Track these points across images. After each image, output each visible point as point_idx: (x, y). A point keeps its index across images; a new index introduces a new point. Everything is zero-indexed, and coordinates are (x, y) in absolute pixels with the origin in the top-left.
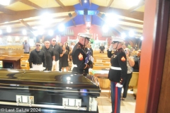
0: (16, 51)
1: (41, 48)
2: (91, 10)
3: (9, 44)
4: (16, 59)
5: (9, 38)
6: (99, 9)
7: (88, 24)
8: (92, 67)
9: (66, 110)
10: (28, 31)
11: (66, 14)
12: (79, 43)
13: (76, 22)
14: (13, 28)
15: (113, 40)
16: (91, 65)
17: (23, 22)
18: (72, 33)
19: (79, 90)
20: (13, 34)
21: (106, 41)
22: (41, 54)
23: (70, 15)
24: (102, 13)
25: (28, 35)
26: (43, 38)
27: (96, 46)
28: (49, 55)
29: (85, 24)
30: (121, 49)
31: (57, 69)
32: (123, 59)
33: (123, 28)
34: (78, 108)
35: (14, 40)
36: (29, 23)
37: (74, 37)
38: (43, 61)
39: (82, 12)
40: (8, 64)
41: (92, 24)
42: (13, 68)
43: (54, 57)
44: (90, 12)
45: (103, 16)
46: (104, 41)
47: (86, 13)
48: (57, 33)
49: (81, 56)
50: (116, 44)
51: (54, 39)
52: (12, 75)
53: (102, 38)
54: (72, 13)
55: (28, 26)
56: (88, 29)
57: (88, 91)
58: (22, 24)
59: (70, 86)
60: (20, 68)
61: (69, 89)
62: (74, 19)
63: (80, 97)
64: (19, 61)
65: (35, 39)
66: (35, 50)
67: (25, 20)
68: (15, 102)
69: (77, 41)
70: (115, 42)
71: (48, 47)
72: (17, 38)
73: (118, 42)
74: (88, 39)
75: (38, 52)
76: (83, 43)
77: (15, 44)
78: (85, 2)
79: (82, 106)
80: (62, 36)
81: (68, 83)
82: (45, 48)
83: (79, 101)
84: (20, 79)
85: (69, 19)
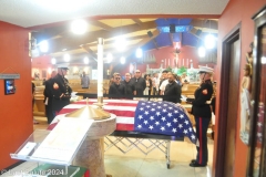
2: (181, 25)
6: (193, 22)
7: (177, 45)
10: (91, 59)
11: (145, 32)
13: (158, 44)
14: (71, 55)
18: (153, 59)
23: (150, 33)
24: (197, 28)
25: (89, 65)
26: (111, 67)
29: (172, 45)
36: (91, 48)
39: (167, 29)
41: (183, 44)
43: (135, 93)
44: (178, 29)
45: (199, 32)
47: (173, 30)
48: (131, 59)
50: (203, 74)
54: (152, 30)
55: (91, 52)
56: (178, 52)
58: (83, 50)
62: (155, 40)
70: (201, 72)
77: (72, 77)
80: (139, 64)
85: (149, 39)
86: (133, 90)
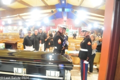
0: (15, 36)
1: (31, 34)
2: (67, 8)
3: (10, 31)
4: (14, 42)
5: (10, 28)
6: (73, 7)
7: (65, 18)
8: (67, 49)
9: (48, 79)
11: (50, 11)
12: (59, 32)
13: (56, 17)
14: (12, 21)
15: (83, 29)
16: (66, 47)
17: (20, 16)
18: (54, 25)
19: (58, 65)
20: (13, 25)
21: (78, 30)
22: (31, 39)
23: (52, 11)
24: (75, 10)
25: (23, 26)
26: (33, 27)
27: (70, 34)
28: (37, 40)
29: (62, 18)
30: (88, 36)
31: (43, 50)
32: (89, 43)
33: (90, 21)
34: (57, 78)
35: (13, 29)
36: (23, 17)
37: (55, 27)
38: (33, 44)
39: (60, 10)
40: (8, 46)
41: (68, 18)
42: (12, 48)
43: (41, 41)
44: (66, 10)
45: (75, 12)
46: (76, 30)
47: (63, 10)
48: (43, 24)
49: (59, 41)
50: (85, 32)
51: (41, 29)
52: (11, 54)
53: (75, 28)
54: (54, 10)
55: (23, 19)
57: (64, 65)
58: (18, 18)
59: (51, 62)
60: (17, 49)
61: (51, 64)
62: (55, 15)
63: (59, 69)
64: (16, 44)
65: (28, 28)
66: (28, 36)
67: (21, 15)
68: (13, 72)
69: (57, 30)
70: (84, 31)
71: (36, 34)
72: (15, 28)
73: (86, 31)
74: (65, 29)
75: (29, 38)
76: (61, 31)
77: (13, 32)
78: (63, 2)
79: (60, 76)
80: (47, 26)
81: (50, 59)
82: (34, 35)
83: (58, 73)
84: (17, 56)
85: (52, 14)
86: (39, 40)
